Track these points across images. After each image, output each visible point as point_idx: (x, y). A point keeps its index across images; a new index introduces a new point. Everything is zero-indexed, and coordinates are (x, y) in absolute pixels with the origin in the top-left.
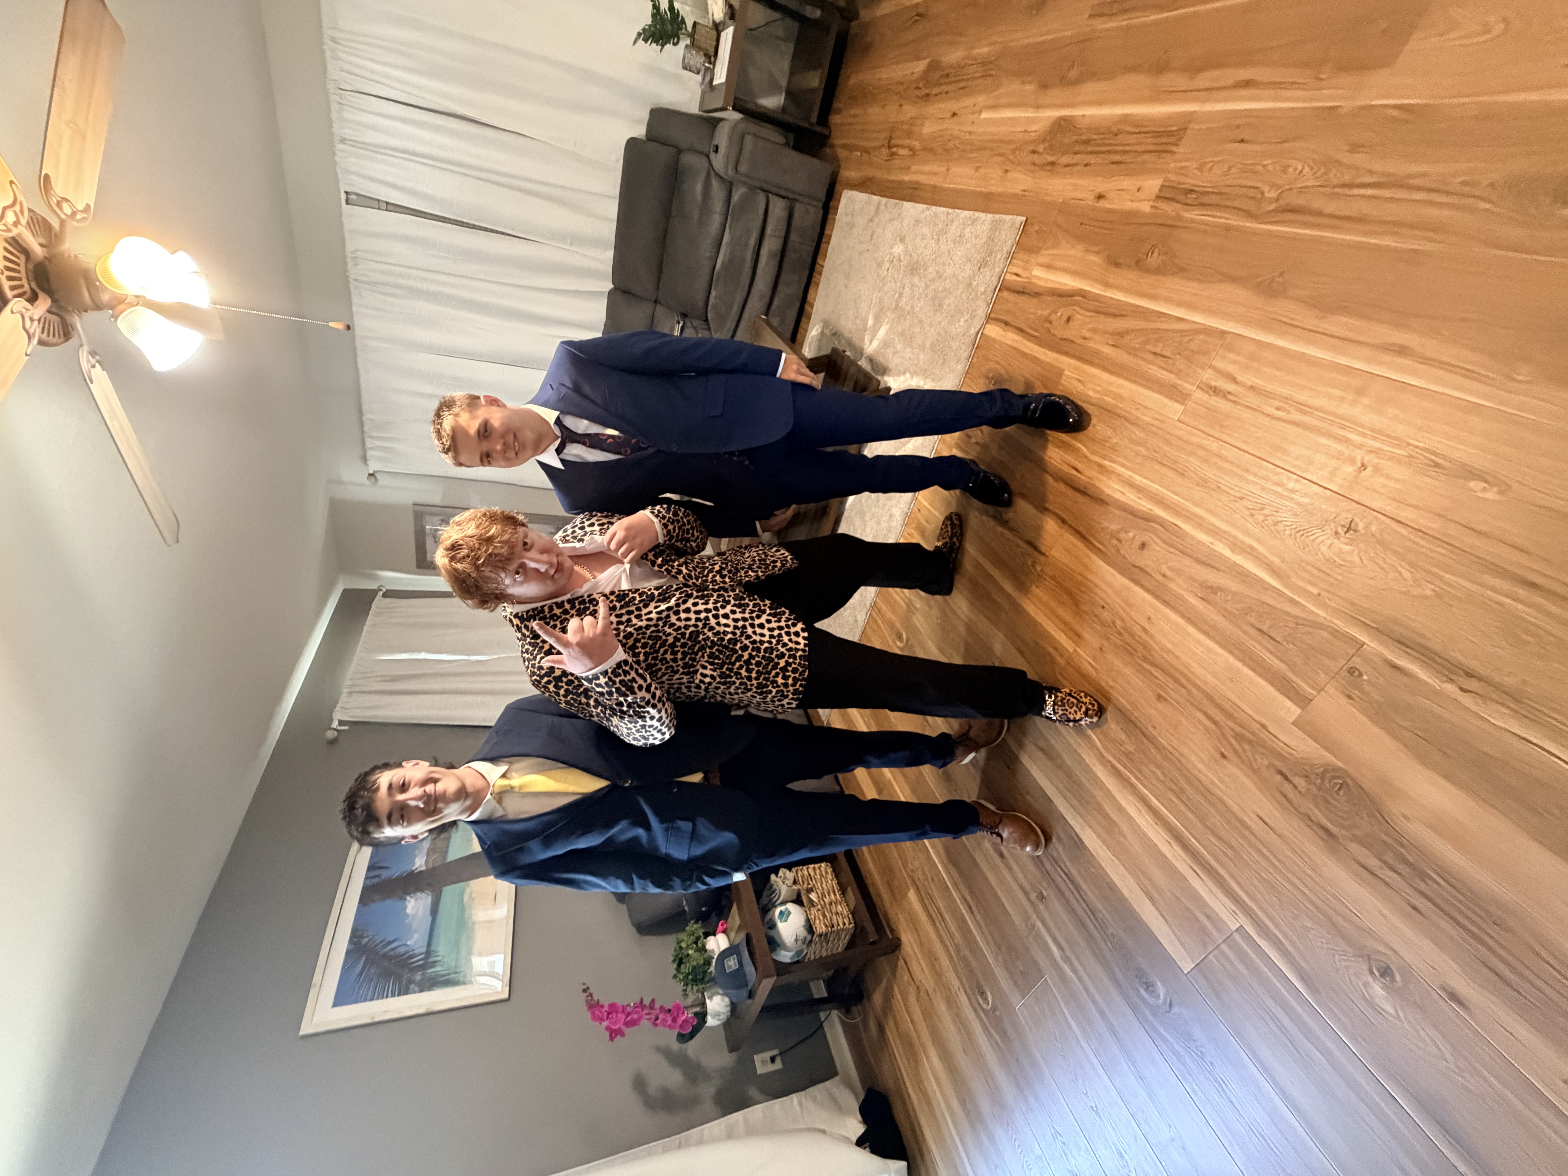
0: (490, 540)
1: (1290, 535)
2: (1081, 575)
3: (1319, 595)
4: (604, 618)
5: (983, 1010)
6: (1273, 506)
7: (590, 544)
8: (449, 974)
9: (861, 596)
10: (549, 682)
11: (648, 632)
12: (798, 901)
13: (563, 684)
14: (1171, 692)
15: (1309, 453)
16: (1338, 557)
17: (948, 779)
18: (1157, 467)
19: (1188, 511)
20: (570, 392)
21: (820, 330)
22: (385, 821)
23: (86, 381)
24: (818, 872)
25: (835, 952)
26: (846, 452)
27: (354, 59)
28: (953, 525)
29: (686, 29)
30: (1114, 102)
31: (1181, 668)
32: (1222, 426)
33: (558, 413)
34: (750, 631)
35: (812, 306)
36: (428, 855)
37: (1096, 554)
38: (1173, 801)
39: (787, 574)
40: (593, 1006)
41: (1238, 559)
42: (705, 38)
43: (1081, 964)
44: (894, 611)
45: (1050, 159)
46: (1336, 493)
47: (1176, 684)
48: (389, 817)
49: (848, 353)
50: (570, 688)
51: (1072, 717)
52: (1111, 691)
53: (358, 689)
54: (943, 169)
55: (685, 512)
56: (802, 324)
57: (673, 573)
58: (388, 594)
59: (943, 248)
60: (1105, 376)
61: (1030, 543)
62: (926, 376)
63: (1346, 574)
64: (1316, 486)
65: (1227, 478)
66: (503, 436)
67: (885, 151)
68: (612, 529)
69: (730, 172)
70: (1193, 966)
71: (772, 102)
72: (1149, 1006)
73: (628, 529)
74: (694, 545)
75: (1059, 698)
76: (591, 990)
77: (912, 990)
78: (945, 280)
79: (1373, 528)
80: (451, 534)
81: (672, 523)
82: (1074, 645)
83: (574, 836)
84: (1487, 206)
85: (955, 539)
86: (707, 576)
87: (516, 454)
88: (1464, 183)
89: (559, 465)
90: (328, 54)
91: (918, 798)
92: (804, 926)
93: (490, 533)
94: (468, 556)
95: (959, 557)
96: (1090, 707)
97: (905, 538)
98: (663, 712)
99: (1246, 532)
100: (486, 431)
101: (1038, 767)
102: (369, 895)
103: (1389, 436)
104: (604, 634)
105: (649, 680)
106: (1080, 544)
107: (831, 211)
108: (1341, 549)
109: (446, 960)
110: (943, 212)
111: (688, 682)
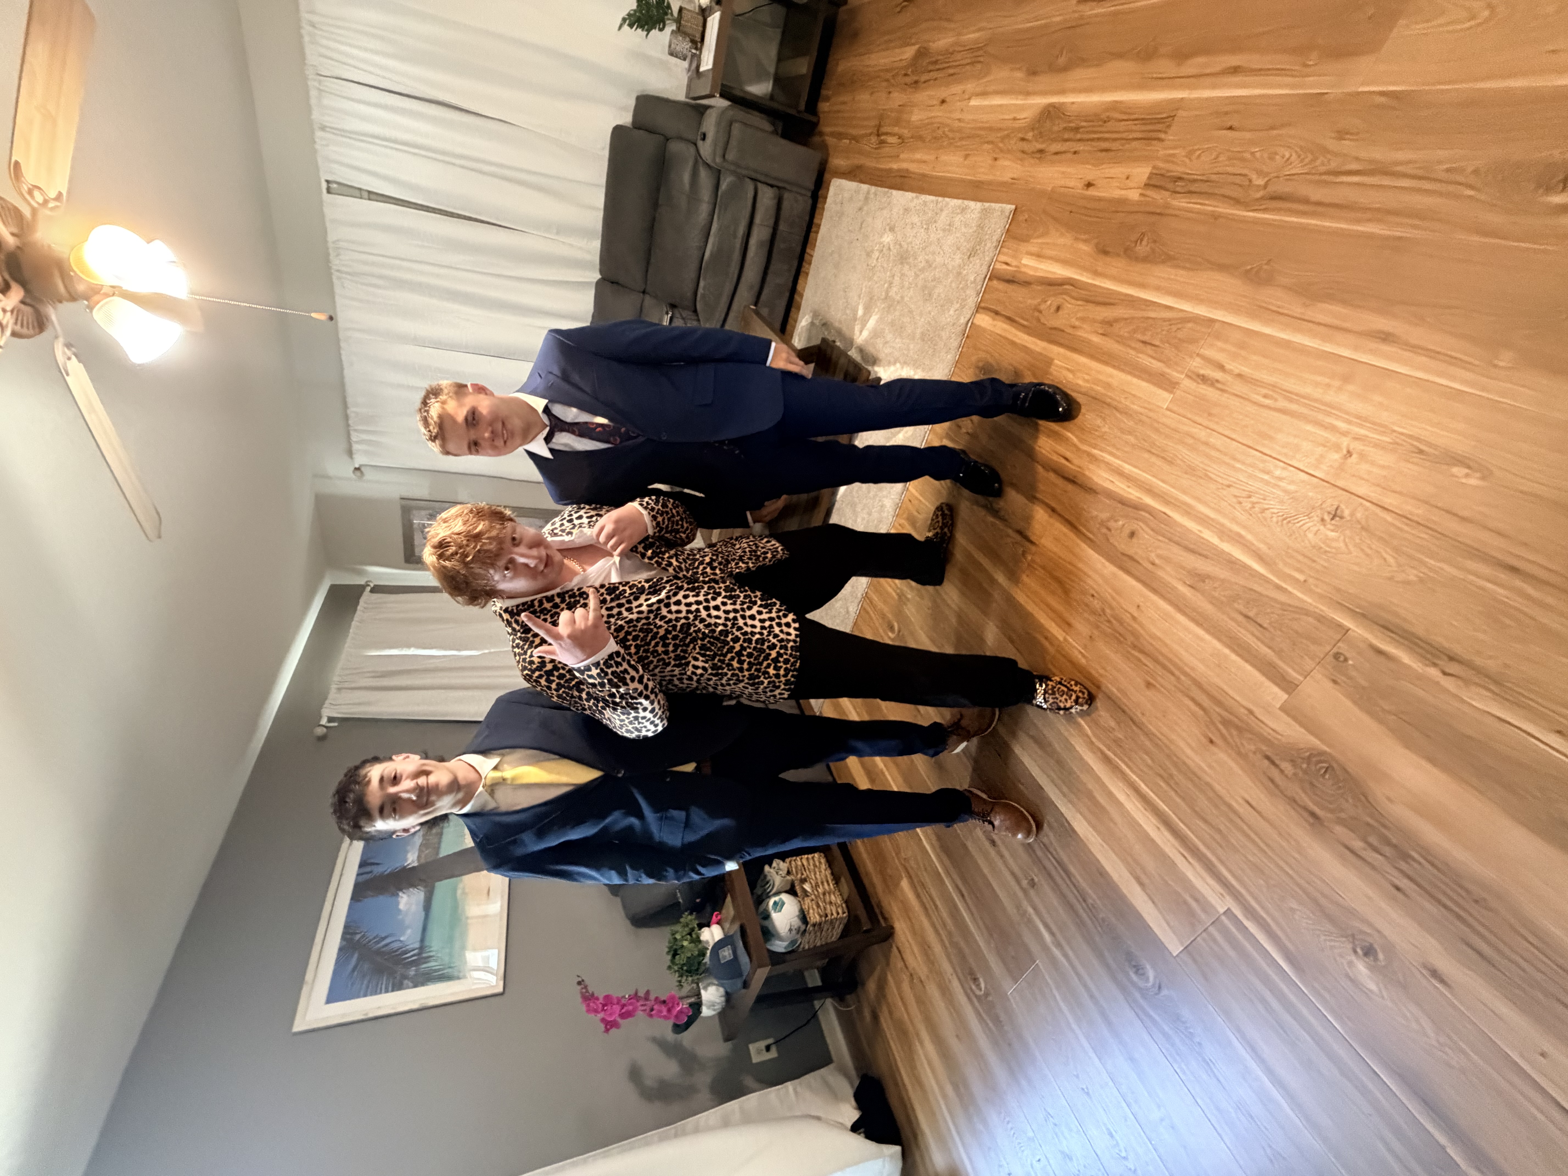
0: (477, 537)
1: (1277, 522)
2: (1070, 563)
3: (1305, 581)
4: (595, 610)
5: (976, 996)
6: (1261, 494)
7: (579, 537)
8: (443, 970)
9: (853, 587)
10: (540, 676)
11: (639, 625)
12: (792, 891)
13: (555, 678)
14: (1159, 679)
15: (1296, 441)
16: (1324, 543)
17: (940, 768)
18: (1146, 455)
19: (1176, 499)
20: (559, 380)
21: (810, 320)
22: (376, 813)
23: (61, 374)
24: (811, 862)
25: (829, 941)
26: (837, 442)
27: (332, 44)
28: (943, 515)
29: (672, 14)
30: (1103, 89)
31: (1171, 656)
32: (1210, 414)
33: (546, 401)
34: (741, 622)
35: (801, 296)
36: (420, 851)
37: (1085, 542)
38: (1160, 786)
39: (778, 564)
40: (588, 998)
41: (1226, 547)
42: (692, 24)
43: (1072, 948)
44: (885, 602)
45: (1040, 146)
46: (1323, 480)
47: (1164, 672)
48: (381, 810)
49: (838, 344)
50: (562, 682)
51: (1062, 705)
52: (1101, 679)
53: (346, 685)
54: (932, 157)
55: (674, 503)
56: (792, 314)
57: (663, 566)
58: (376, 589)
59: (933, 237)
60: (1094, 365)
61: (1020, 532)
62: (916, 365)
63: (1332, 560)
64: (1302, 474)
65: (1214, 466)
66: (491, 424)
67: (874, 139)
68: (601, 521)
69: (718, 160)
70: (1181, 948)
71: (760, 89)
72: (1140, 989)
73: (617, 522)
74: (683, 536)
75: (1050, 687)
76: (587, 982)
77: (905, 978)
78: (935, 268)
79: (1359, 515)
80: (438, 532)
81: (662, 515)
82: (1064, 634)
83: (568, 827)
84: (1471, 193)
85: (946, 530)
86: (698, 568)
87: (505, 442)
88: (1448, 170)
89: (547, 454)
90: (306, 39)
91: (911, 788)
92: (798, 916)
93: (478, 530)
94: (456, 553)
95: (950, 546)
96: (1080, 695)
97: (897, 529)
98: (656, 704)
99: (1234, 520)
100: (474, 419)
101: (1030, 756)
102: (360, 891)
103: (1374, 423)
104: (595, 626)
105: (641, 671)
106: (1071, 535)
107: (820, 200)
108: (1326, 536)
109: (439, 955)
110: (933, 201)
111: (680, 674)
